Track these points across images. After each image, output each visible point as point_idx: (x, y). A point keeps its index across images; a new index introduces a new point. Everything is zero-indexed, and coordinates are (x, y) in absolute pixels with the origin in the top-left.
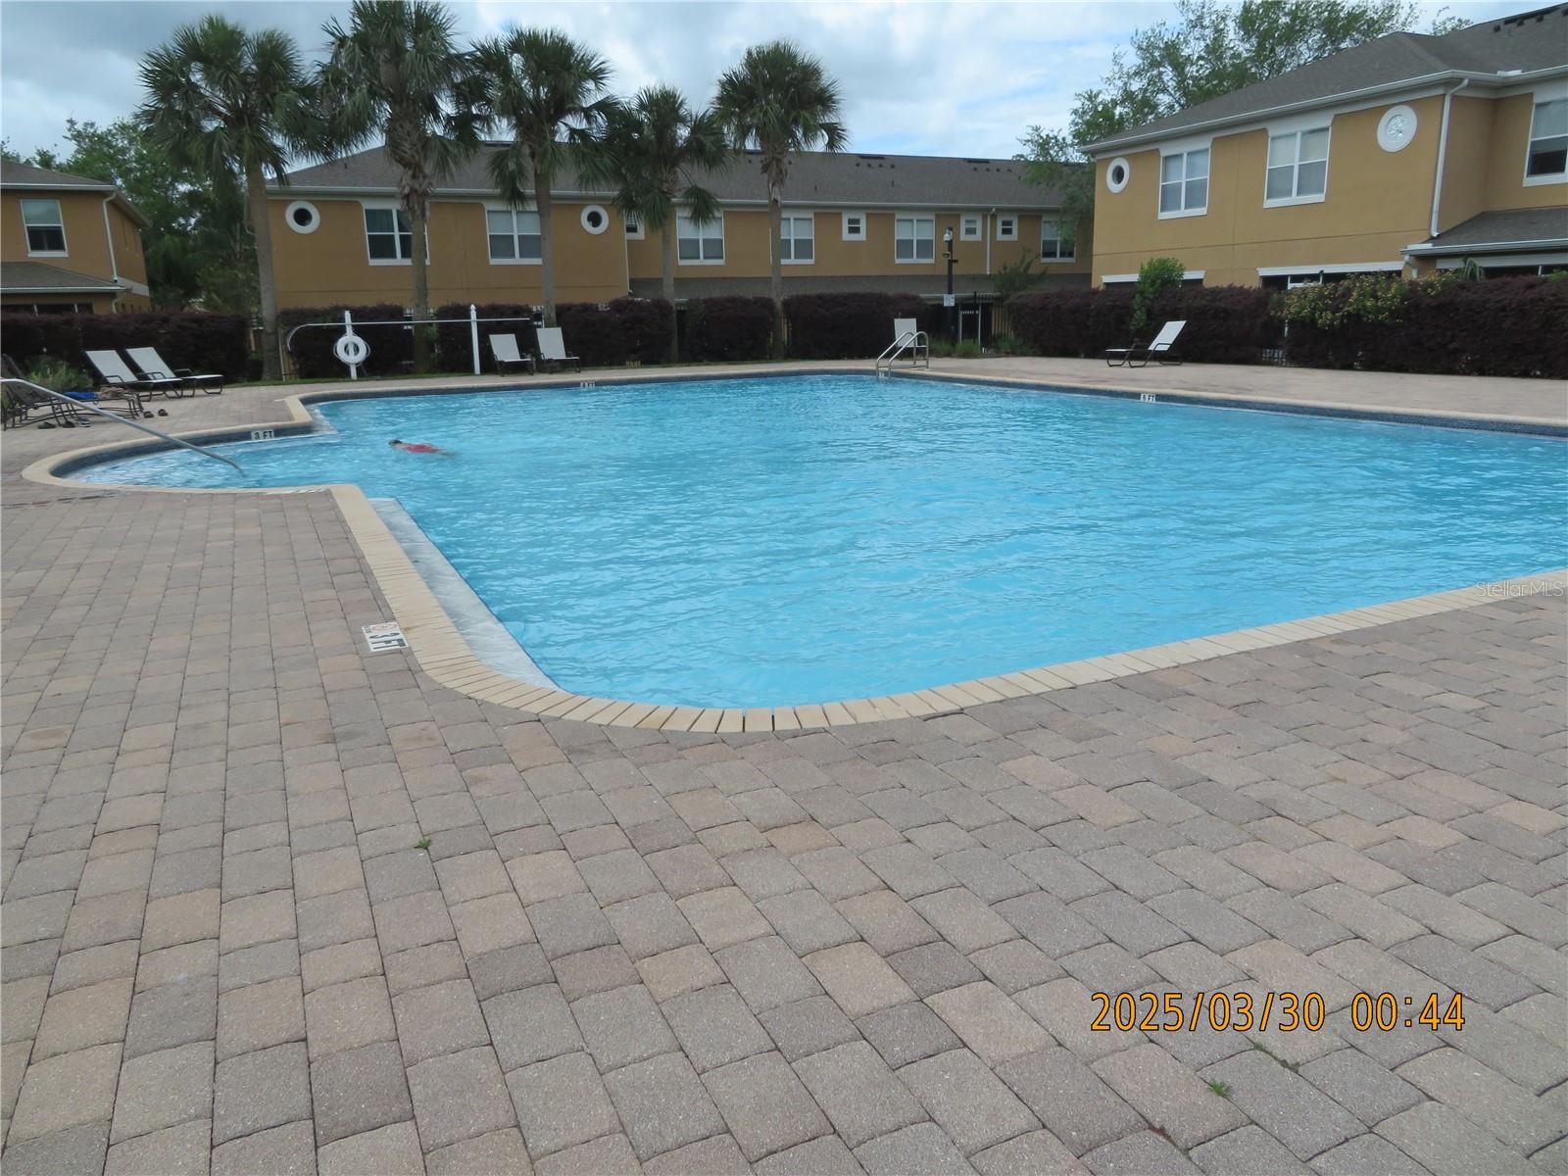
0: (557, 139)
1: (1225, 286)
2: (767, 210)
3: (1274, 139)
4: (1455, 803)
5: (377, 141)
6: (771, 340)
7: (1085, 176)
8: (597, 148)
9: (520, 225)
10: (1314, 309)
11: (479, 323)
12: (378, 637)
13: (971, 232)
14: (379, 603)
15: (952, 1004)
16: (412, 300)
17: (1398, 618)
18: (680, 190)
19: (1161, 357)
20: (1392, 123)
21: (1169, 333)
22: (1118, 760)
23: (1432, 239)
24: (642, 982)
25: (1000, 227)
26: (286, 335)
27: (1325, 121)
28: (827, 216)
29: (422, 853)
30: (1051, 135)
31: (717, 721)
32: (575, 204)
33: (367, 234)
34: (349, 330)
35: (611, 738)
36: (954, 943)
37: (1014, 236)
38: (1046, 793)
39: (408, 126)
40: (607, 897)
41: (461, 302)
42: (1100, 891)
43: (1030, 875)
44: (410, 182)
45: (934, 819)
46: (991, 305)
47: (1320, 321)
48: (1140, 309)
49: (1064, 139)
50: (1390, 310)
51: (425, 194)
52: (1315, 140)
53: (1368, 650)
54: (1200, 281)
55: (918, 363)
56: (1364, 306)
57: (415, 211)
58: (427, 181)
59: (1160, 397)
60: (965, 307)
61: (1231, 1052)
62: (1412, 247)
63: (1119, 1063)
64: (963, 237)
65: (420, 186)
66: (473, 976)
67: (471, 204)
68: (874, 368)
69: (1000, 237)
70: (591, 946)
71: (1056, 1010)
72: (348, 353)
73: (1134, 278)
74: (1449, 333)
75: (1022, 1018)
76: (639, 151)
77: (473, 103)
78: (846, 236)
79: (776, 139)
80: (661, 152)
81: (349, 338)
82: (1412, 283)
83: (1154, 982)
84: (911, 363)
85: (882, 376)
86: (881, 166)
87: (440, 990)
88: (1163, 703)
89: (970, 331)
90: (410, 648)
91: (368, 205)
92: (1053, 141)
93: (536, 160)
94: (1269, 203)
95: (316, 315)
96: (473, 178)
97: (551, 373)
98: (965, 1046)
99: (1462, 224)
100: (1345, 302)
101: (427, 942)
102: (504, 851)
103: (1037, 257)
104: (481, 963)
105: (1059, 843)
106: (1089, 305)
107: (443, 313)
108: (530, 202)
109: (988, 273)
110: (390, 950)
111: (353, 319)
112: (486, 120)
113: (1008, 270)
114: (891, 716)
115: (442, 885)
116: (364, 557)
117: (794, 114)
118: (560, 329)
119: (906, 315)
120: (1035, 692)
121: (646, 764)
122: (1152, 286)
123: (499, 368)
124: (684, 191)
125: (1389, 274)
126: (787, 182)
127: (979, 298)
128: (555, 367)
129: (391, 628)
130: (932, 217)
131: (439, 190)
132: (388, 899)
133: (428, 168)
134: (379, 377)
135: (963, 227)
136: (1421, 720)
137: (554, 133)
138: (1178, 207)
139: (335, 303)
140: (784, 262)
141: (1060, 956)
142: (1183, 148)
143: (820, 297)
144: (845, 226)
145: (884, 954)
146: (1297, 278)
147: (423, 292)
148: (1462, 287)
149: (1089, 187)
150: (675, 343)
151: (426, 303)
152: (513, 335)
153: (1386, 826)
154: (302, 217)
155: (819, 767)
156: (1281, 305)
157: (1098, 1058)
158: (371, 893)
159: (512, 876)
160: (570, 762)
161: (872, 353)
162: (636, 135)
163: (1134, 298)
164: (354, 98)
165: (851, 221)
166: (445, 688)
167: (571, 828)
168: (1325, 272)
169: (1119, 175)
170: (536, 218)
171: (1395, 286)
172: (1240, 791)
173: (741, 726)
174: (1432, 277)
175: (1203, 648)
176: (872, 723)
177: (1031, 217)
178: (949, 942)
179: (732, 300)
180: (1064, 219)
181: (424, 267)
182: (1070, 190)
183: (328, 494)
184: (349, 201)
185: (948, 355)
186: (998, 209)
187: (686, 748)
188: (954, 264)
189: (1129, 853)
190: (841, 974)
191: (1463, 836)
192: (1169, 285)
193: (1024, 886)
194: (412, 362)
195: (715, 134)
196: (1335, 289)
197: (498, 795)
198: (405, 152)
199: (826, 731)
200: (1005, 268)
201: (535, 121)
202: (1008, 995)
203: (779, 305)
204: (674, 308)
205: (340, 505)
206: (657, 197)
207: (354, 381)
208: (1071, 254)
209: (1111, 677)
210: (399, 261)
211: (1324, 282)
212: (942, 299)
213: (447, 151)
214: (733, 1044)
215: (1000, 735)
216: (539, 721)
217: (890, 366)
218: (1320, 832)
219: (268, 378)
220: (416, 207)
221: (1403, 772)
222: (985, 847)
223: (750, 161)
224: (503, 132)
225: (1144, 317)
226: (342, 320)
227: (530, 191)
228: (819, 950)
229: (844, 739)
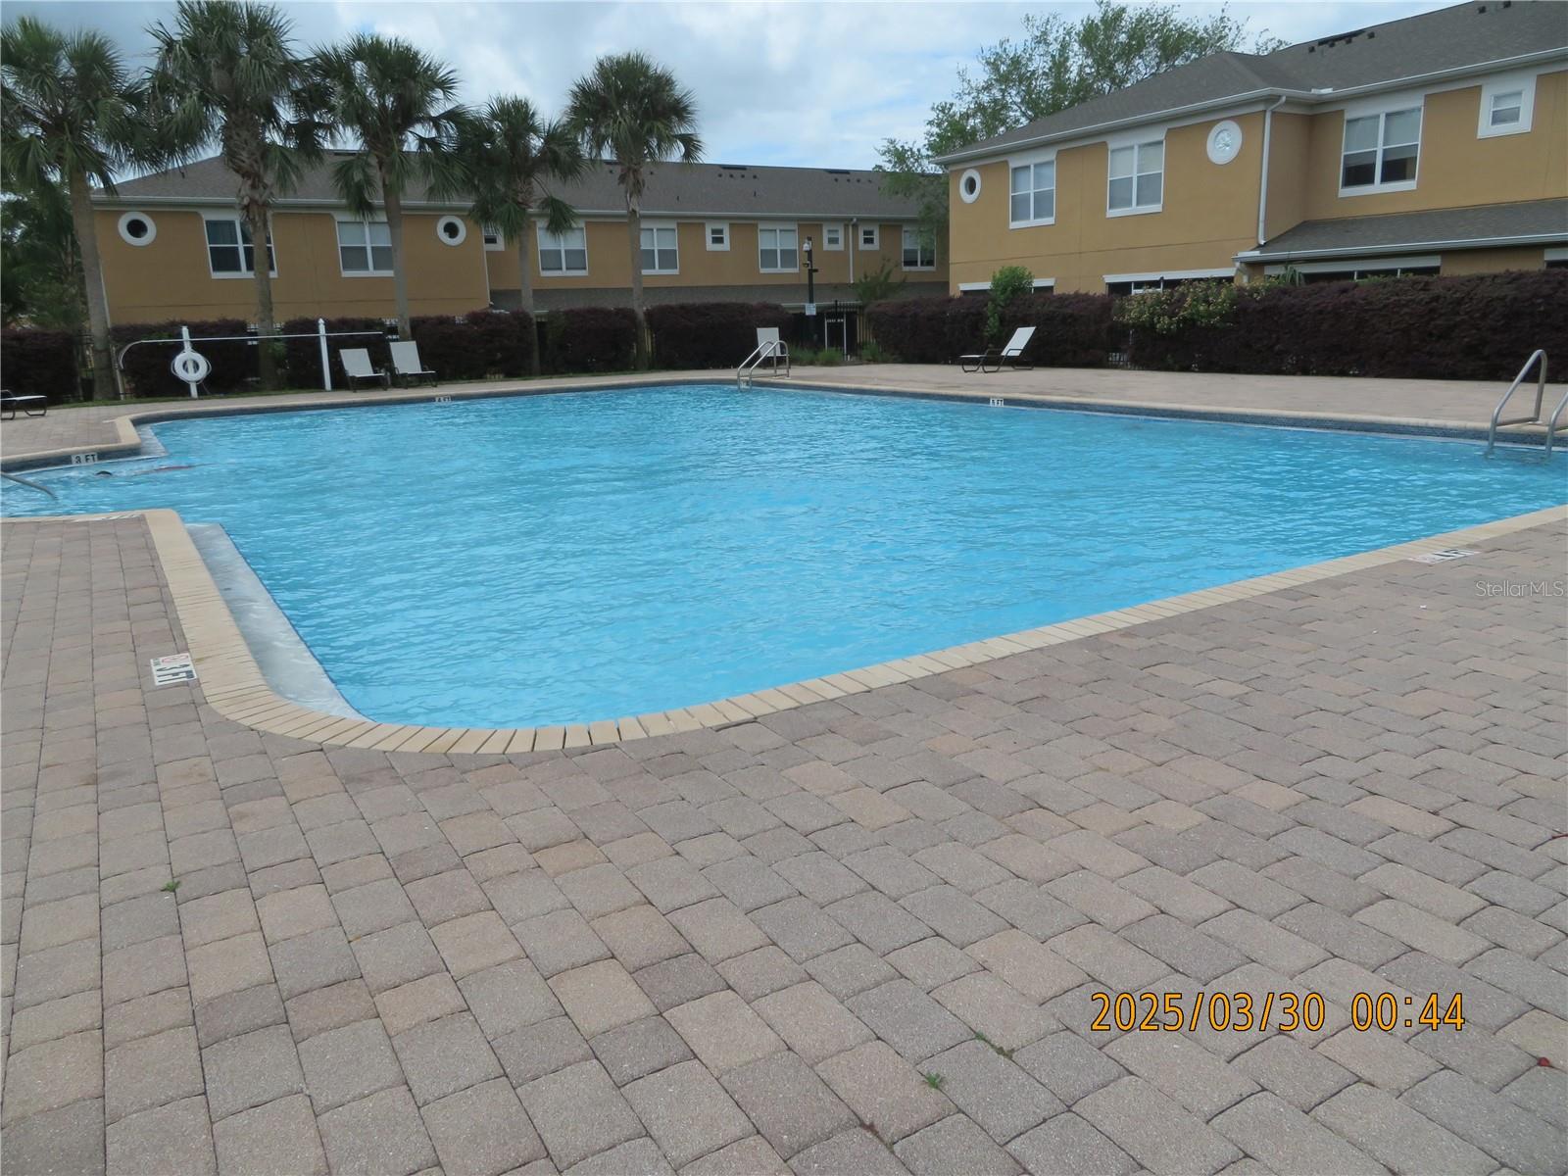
0: (405, 149)
1: (1072, 293)
2: (626, 221)
3: (1113, 151)
4: (1205, 786)
5: (212, 150)
6: (635, 351)
7: (939, 186)
8: (447, 158)
9: (371, 236)
10: (1152, 314)
11: (328, 338)
12: (166, 669)
13: (833, 242)
14: (175, 633)
15: (690, 1019)
16: (255, 315)
17: (1185, 610)
18: (535, 201)
19: (1014, 362)
20: (1219, 137)
21: (1021, 339)
22: (898, 762)
23: (1259, 247)
24: (378, 1016)
25: (861, 237)
26: (118, 352)
27: (1159, 134)
28: (690, 225)
29: (168, 897)
30: (906, 148)
31: (507, 741)
32: (429, 215)
33: (208, 246)
34: (188, 346)
35: (394, 764)
36: (704, 954)
37: (876, 246)
38: (822, 798)
39: (245, 134)
40: (357, 929)
41: (309, 316)
42: (856, 893)
43: (792, 880)
44: (249, 192)
45: (708, 830)
46: (855, 313)
47: (1158, 326)
48: (993, 316)
49: (919, 150)
50: (1222, 316)
51: (266, 205)
52: (1152, 150)
53: (1153, 641)
54: (1050, 289)
55: (779, 372)
56: (1198, 311)
57: (256, 223)
58: (267, 192)
59: (1007, 401)
60: (830, 316)
61: (952, 1044)
62: (1242, 254)
63: (842, 1062)
64: (826, 246)
65: (261, 196)
66: (199, 1023)
67: (319, 214)
68: (736, 377)
69: (862, 246)
70: (330, 982)
71: (792, 1014)
72: (187, 370)
73: (987, 285)
74: (1274, 336)
75: (757, 1025)
76: (491, 161)
77: (315, 111)
78: (710, 246)
79: (632, 149)
80: (514, 163)
81: (188, 354)
82: (1241, 289)
83: (892, 979)
84: (771, 371)
85: (743, 386)
86: (743, 176)
87: (160, 1040)
88: (951, 703)
89: (836, 340)
90: (198, 680)
91: (209, 216)
92: (909, 153)
93: (384, 169)
94: (1112, 213)
95: (150, 331)
96: (317, 188)
97: (406, 388)
98: (696, 1057)
99: (1286, 232)
100: (1180, 307)
101: (156, 990)
102: (257, 889)
103: (897, 265)
104: (209, 1008)
105: (825, 847)
106: (945, 313)
107: (290, 327)
108: (379, 213)
109: (852, 282)
110: (113, 1002)
111: (192, 335)
112: (330, 128)
113: (869, 279)
114: (683, 728)
115: (183, 929)
116: (167, 586)
117: (647, 125)
118: (415, 342)
119: (767, 324)
120: (829, 697)
121: (425, 789)
122: (1002, 294)
123: (350, 384)
124: (539, 201)
125: (1219, 281)
126: (645, 191)
127: (840, 307)
128: (411, 382)
129: (184, 659)
130: (795, 227)
131: (281, 200)
132: (123, 947)
133: (269, 178)
134: (222, 395)
135: (826, 236)
136: (1188, 708)
137: (402, 142)
138: (1027, 217)
139: (172, 319)
140: (645, 272)
141: (807, 960)
142: (1031, 160)
143: (682, 307)
144: (709, 237)
145: (632, 970)
146: (1139, 285)
147: (267, 305)
148: (1284, 292)
149: (945, 197)
150: (536, 355)
151: (271, 318)
152: (365, 350)
153: (1137, 812)
154: (137, 228)
155: (601, 783)
156: (1122, 310)
157: (824, 1059)
158: (105, 942)
159: (260, 915)
160: (347, 791)
161: (732, 362)
162: (488, 146)
163: (986, 305)
164: (184, 105)
165: (714, 232)
166: (227, 719)
167: (333, 860)
168: (1165, 278)
169: (971, 185)
170: (386, 230)
171: (1224, 291)
172: (1008, 785)
173: (531, 746)
174: (1259, 283)
175: (1000, 647)
176: (664, 736)
177: (892, 226)
178: (699, 954)
179: (593, 311)
180: (922, 229)
181: (268, 280)
182: (926, 200)
183: (141, 520)
184: (185, 212)
185: (811, 363)
186: (859, 219)
187: (471, 771)
188: (814, 274)
189: (890, 852)
190: (584, 994)
191: (1205, 817)
192: (1019, 293)
193: (784, 893)
194: (259, 379)
195: (570, 144)
196: (1172, 295)
197: (262, 830)
198: (244, 162)
199: (616, 747)
200: (866, 277)
201: (383, 131)
202: (748, 1003)
203: (641, 316)
204: (535, 320)
205: (152, 532)
206: (512, 210)
207: (195, 399)
208: (930, 263)
209: (906, 679)
210: (244, 273)
211: (1165, 287)
212: (804, 308)
213: (288, 162)
214: (460, 1073)
215: (788, 742)
216: (322, 750)
217: (750, 376)
218: (1076, 821)
219: (100, 398)
220: (257, 219)
221: (1162, 759)
222: (753, 855)
223: (611, 172)
224: (349, 140)
225: (997, 324)
226: (180, 335)
227: (378, 201)
228: (568, 969)
229: (632, 754)
